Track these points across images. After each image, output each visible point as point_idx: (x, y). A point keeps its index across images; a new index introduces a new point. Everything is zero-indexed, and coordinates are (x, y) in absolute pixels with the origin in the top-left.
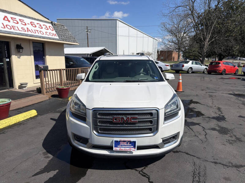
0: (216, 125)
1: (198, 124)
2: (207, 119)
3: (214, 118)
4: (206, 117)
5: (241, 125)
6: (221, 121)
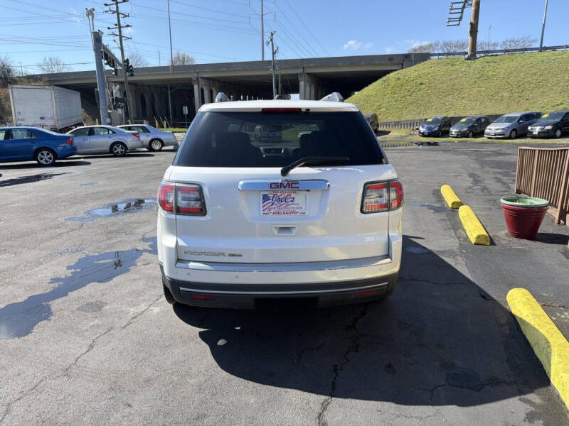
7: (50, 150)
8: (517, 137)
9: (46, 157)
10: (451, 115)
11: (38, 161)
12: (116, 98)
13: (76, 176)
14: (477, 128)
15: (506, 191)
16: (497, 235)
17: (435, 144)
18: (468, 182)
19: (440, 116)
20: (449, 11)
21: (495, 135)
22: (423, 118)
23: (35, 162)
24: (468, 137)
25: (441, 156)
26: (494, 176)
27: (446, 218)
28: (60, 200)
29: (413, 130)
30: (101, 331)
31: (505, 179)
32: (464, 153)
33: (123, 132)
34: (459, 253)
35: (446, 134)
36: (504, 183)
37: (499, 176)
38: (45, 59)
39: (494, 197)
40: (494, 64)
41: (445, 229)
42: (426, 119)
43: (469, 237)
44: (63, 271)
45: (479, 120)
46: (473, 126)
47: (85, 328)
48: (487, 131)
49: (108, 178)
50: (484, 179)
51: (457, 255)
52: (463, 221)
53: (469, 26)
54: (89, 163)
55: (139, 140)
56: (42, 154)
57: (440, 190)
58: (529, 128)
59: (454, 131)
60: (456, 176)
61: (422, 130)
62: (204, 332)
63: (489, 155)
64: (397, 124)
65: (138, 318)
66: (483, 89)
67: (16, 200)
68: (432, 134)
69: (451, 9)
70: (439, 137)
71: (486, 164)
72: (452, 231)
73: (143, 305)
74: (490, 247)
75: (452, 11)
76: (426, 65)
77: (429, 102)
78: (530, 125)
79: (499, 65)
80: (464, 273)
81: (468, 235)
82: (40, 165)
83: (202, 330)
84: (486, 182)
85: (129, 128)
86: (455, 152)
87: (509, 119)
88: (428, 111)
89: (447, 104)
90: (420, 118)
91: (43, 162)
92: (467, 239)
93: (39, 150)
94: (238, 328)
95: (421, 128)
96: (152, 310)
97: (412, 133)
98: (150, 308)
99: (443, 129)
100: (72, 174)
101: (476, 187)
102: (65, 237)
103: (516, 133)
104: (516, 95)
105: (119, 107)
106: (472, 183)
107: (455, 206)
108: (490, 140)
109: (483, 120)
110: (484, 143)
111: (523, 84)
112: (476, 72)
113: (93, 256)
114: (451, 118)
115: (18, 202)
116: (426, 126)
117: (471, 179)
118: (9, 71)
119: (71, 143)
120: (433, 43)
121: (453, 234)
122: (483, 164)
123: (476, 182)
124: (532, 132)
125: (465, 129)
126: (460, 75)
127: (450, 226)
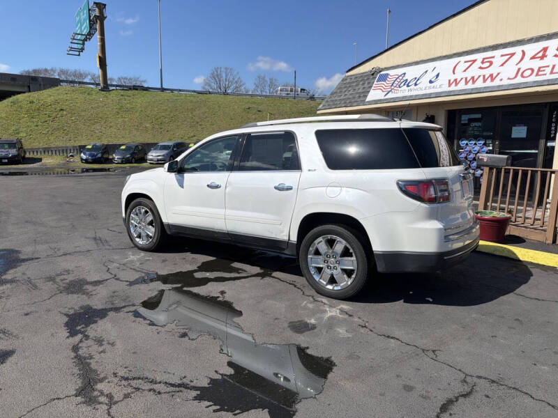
0: (94, 293)
1: (131, 284)
2: (118, 303)
3: (102, 314)
4: (125, 310)
5: (27, 314)
6: (81, 308)
14: (137, 155)
19: (98, 143)
20: (71, 41)
21: (157, 161)
22: (78, 144)
24: (132, 163)
29: (67, 157)
35: (109, 160)
40: (129, 98)
42: (82, 146)
45: (137, 147)
46: (133, 153)
48: (149, 157)
53: (98, 59)
59: (116, 157)
61: (84, 157)
64: (47, 150)
66: (126, 119)
68: (96, 161)
69: (74, 39)
70: (103, 163)
75: (74, 41)
76: (60, 91)
77: (77, 129)
79: (133, 99)
87: (164, 148)
89: (97, 131)
97: (67, 160)
104: (157, 126)
109: (140, 148)
111: (160, 118)
112: (114, 103)
116: (87, 153)
120: (48, 69)
125: (128, 156)
126: (100, 104)
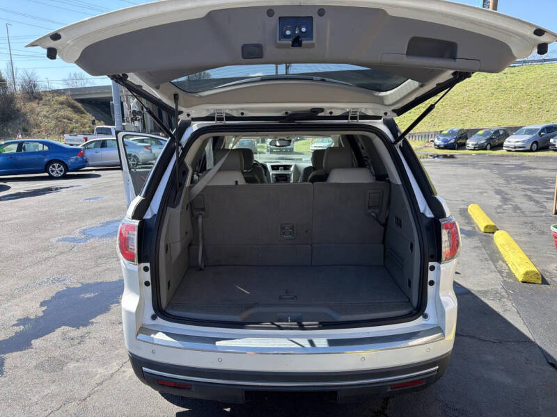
7: (62, 163)
8: (538, 150)
9: (57, 169)
10: (467, 126)
11: (49, 173)
12: (134, 111)
13: (83, 189)
14: (495, 141)
15: (542, 212)
16: (546, 269)
17: (452, 157)
18: (496, 201)
19: (456, 128)
21: (515, 148)
22: (438, 130)
23: (47, 174)
24: (485, 149)
25: (461, 170)
26: (524, 193)
27: (480, 245)
28: (59, 217)
29: (428, 142)
30: (55, 405)
31: (536, 196)
32: (485, 167)
33: (135, 145)
34: (504, 294)
35: (462, 146)
36: (537, 202)
37: (529, 193)
38: (70, 75)
39: (530, 219)
40: (512, 75)
41: (482, 260)
42: (441, 132)
43: (514, 271)
44: (34, 309)
45: (497, 132)
46: (491, 138)
47: (34, 400)
48: (506, 143)
49: (114, 192)
50: (513, 197)
51: (503, 297)
52: (501, 250)
54: (99, 176)
55: (151, 152)
56: (54, 167)
57: (467, 210)
58: (552, 140)
59: (470, 143)
60: (481, 193)
61: (438, 142)
62: (184, 412)
63: (512, 169)
64: (411, 136)
65: (105, 384)
66: (500, 101)
67: (15, 216)
68: (448, 147)
70: (455, 149)
71: (512, 180)
72: (490, 262)
73: (115, 364)
74: (543, 286)
77: (445, 114)
78: (552, 137)
79: (517, 76)
80: (517, 326)
81: (512, 269)
82: (51, 178)
83: (182, 409)
84: (516, 200)
85: (142, 141)
86: (474, 165)
87: (530, 132)
88: (444, 123)
89: (463, 115)
90: (435, 130)
91: (54, 174)
92: (510, 274)
93: (50, 162)
94: (228, 410)
95: (436, 140)
96: (124, 371)
97: (427, 145)
98: (123, 369)
99: (459, 142)
100: (80, 188)
101: (505, 206)
102: (51, 262)
103: (537, 145)
104: (536, 106)
105: (136, 120)
106: (501, 201)
107: (488, 230)
108: (509, 153)
109: (501, 133)
110: (503, 156)
111: (543, 95)
112: (493, 84)
113: (74, 288)
114: (468, 130)
115: (16, 219)
116: (441, 138)
117: (498, 197)
118: (35, 86)
119: (82, 155)
121: (493, 267)
122: (508, 179)
123: (505, 200)
124: (554, 145)
125: (483, 142)
126: (476, 86)
127: (487, 256)
